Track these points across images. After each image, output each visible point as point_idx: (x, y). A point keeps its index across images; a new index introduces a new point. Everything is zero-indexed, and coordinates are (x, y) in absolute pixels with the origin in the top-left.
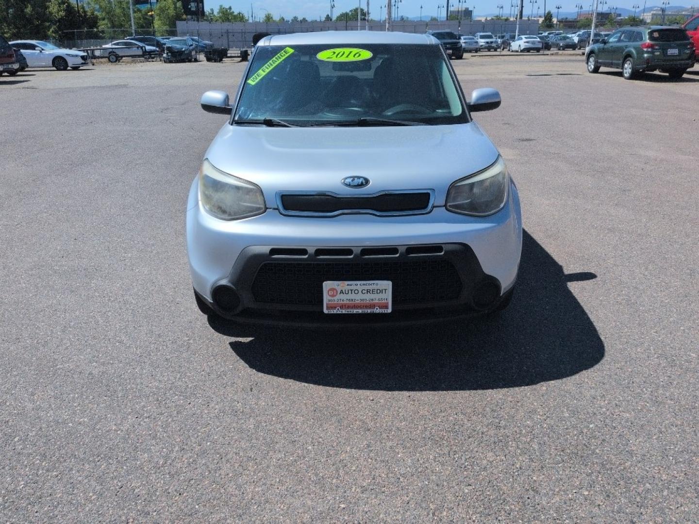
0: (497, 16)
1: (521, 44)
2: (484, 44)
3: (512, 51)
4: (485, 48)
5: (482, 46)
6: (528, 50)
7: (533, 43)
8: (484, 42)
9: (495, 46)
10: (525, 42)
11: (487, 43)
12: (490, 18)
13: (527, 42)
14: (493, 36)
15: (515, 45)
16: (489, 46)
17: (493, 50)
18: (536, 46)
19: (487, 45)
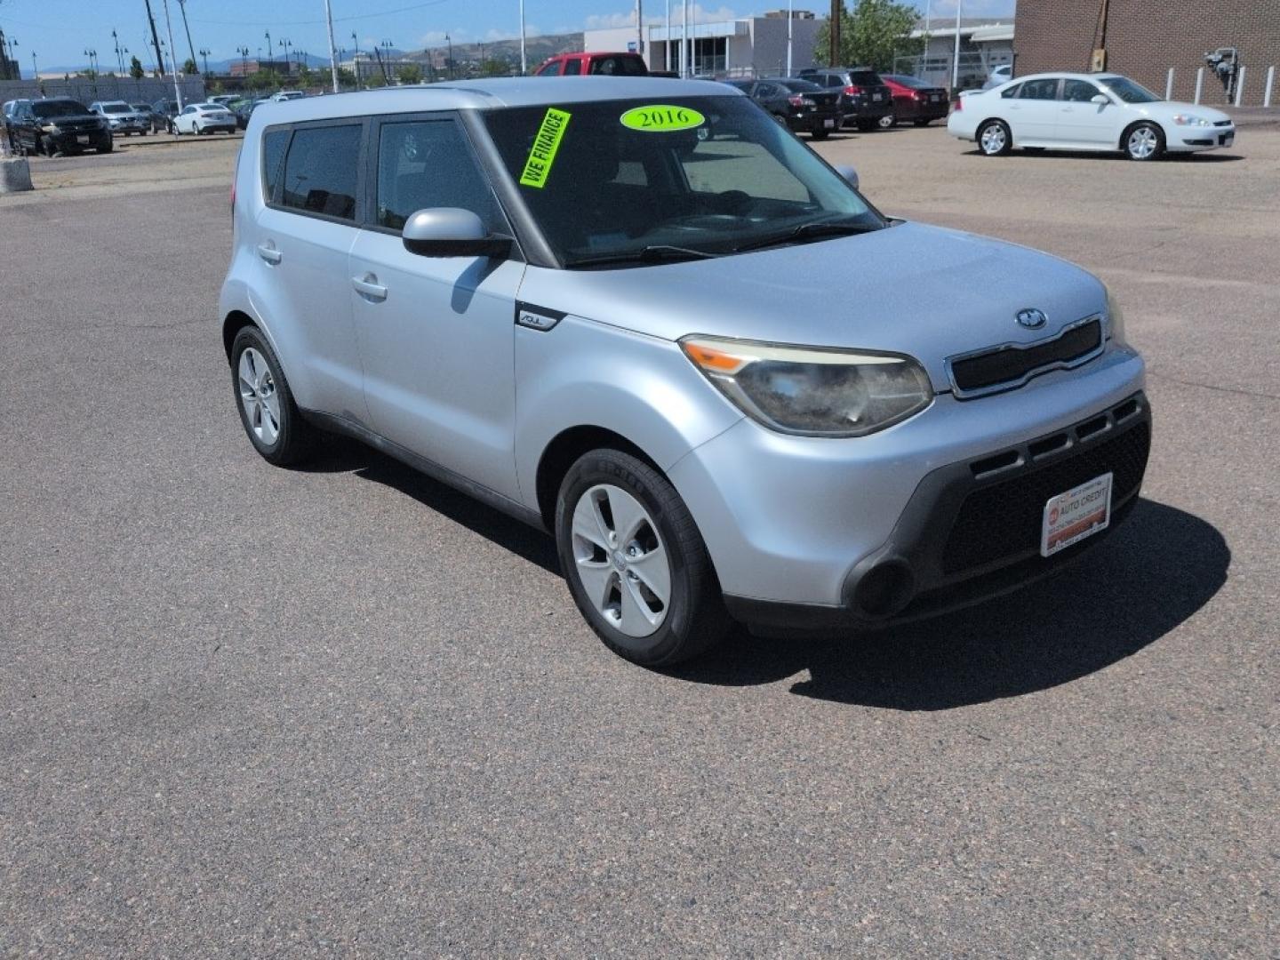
0: (87, 72)
1: (197, 120)
2: (117, 122)
3: (180, 134)
4: (122, 130)
5: (114, 126)
6: (209, 130)
7: (220, 117)
8: (118, 120)
9: (142, 127)
10: (203, 116)
11: (124, 120)
12: (75, 75)
13: (207, 116)
14: (130, 106)
15: (183, 122)
16: (129, 127)
17: (138, 133)
18: (225, 123)
19: (125, 125)
